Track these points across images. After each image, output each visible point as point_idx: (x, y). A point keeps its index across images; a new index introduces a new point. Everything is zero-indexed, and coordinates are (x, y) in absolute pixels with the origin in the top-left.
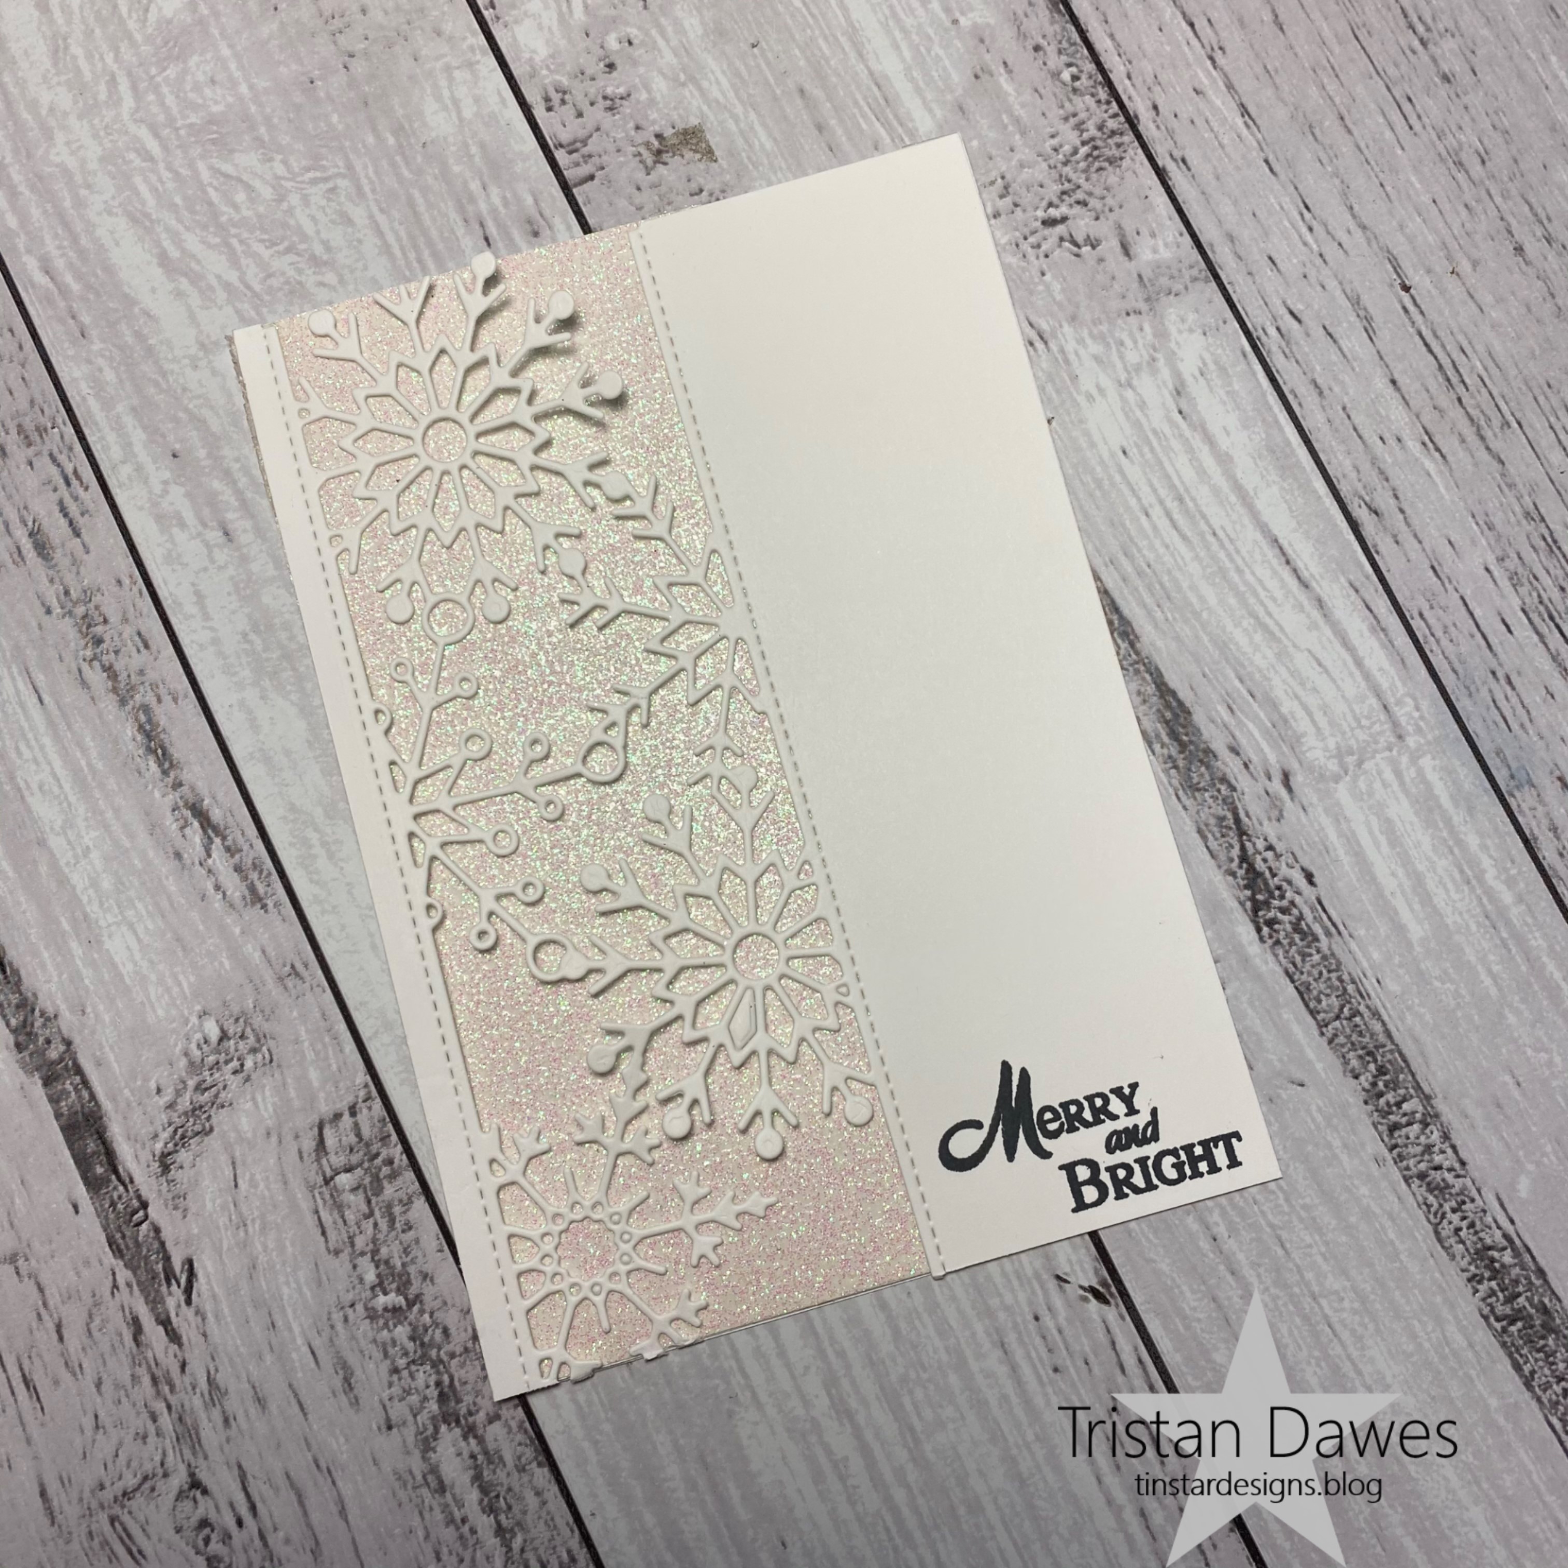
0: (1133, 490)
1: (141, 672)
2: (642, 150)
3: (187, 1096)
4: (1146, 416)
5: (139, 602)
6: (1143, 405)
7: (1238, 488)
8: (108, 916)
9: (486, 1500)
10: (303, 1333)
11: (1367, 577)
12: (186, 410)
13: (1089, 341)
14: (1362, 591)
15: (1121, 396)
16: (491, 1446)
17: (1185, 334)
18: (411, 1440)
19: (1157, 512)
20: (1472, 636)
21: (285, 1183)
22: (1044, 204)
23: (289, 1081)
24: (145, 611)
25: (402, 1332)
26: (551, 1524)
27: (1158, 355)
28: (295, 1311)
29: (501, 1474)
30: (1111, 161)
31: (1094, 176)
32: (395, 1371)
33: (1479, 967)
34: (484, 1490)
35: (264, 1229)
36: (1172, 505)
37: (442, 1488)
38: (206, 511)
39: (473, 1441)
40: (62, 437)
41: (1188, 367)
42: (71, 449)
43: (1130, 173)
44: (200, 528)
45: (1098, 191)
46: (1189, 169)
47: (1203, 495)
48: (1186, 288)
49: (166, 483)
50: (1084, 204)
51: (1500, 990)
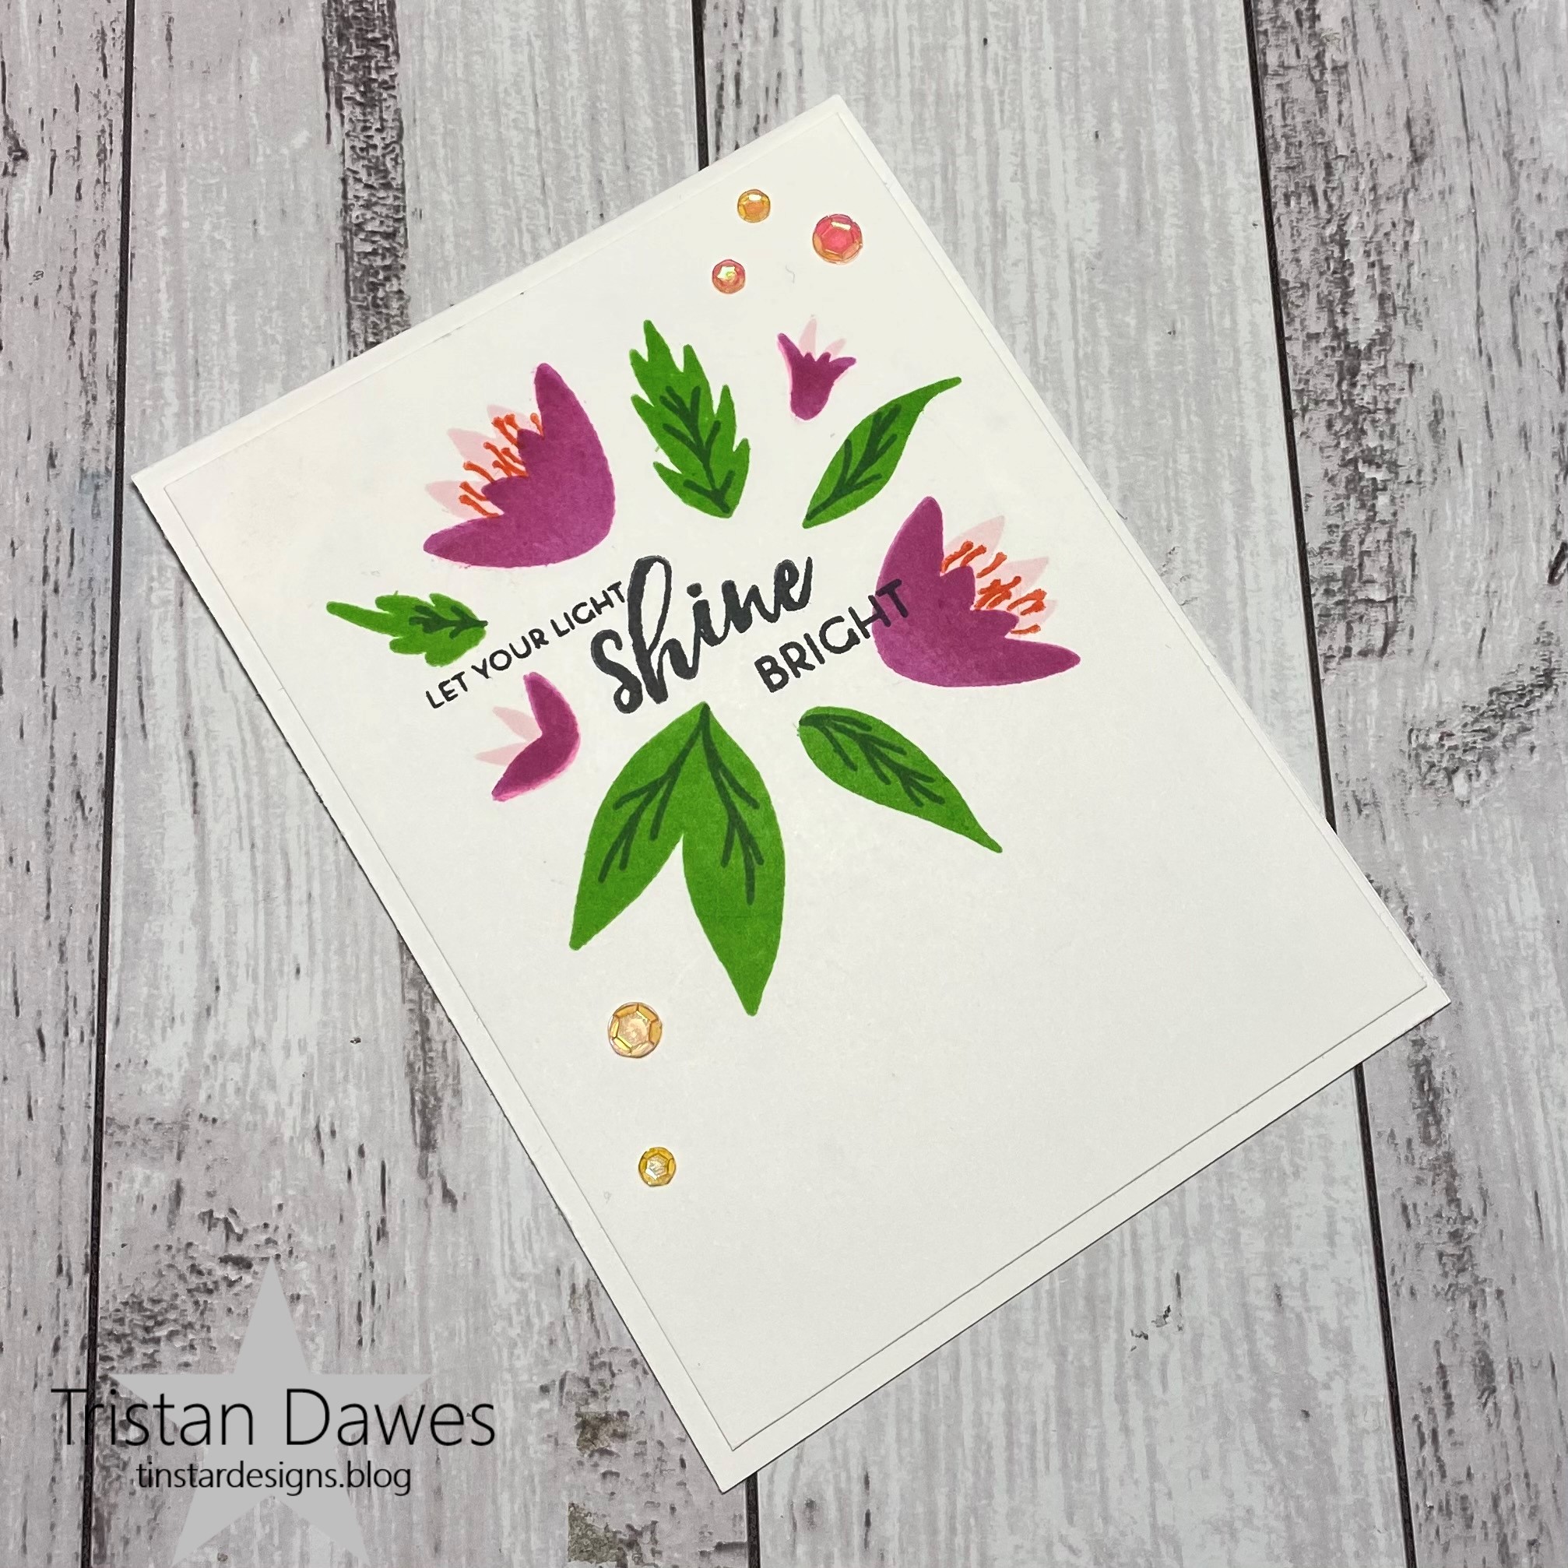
0: (310, 927)
1: (1419, 1181)
2: (648, 1557)
3: (1504, 733)
4: (255, 1001)
5: (1399, 1263)
6: (252, 1013)
7: (203, 882)
8: (1531, 940)
9: (1347, 273)
10: (1464, 476)
11: (125, 736)
12: (1276, 1463)
13: (271, 1109)
14: (139, 725)
15: (270, 1034)
16: (1324, 316)
17: (165, 1071)
18: (1396, 348)
19: (299, 894)
20: (55, 635)
21: (1435, 614)
22: (237, 1289)
23: (1399, 705)
24: (1394, 1248)
25: (1371, 441)
26: (1295, 232)
27: (207, 1061)
28: (1465, 499)
29: (1324, 288)
30: (139, 1306)
31: (166, 1297)
32: (1389, 412)
33: (231, 334)
34: (1344, 283)
35: (1470, 583)
36: (279, 894)
37: (1383, 299)
38: (1293, 1332)
39: (1340, 325)
40: (1425, 1492)
41: (183, 1033)
42: (1419, 1473)
43: (125, 1284)
44: (1305, 1316)
45: (172, 1276)
46: (60, 1258)
47: (242, 892)
48: (137, 1122)
49: (1327, 1387)
50: (195, 1270)
51: (223, 307)
